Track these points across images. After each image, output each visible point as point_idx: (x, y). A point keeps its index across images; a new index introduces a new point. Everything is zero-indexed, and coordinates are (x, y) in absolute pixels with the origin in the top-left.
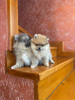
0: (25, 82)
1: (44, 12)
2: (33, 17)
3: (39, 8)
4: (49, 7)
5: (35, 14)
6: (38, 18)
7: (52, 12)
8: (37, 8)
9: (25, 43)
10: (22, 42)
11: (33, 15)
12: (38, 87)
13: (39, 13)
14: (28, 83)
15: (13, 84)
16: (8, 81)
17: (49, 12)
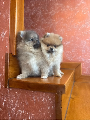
0: (38, 98)
1: (41, 14)
2: (26, 18)
3: (34, 8)
4: (48, 10)
5: (30, 15)
6: (33, 20)
7: (51, 16)
8: (32, 8)
9: (34, 43)
10: (29, 41)
11: (26, 16)
12: (61, 101)
13: (35, 14)
14: (42, 99)
15: (17, 102)
16: (7, 99)
17: (48, 15)
